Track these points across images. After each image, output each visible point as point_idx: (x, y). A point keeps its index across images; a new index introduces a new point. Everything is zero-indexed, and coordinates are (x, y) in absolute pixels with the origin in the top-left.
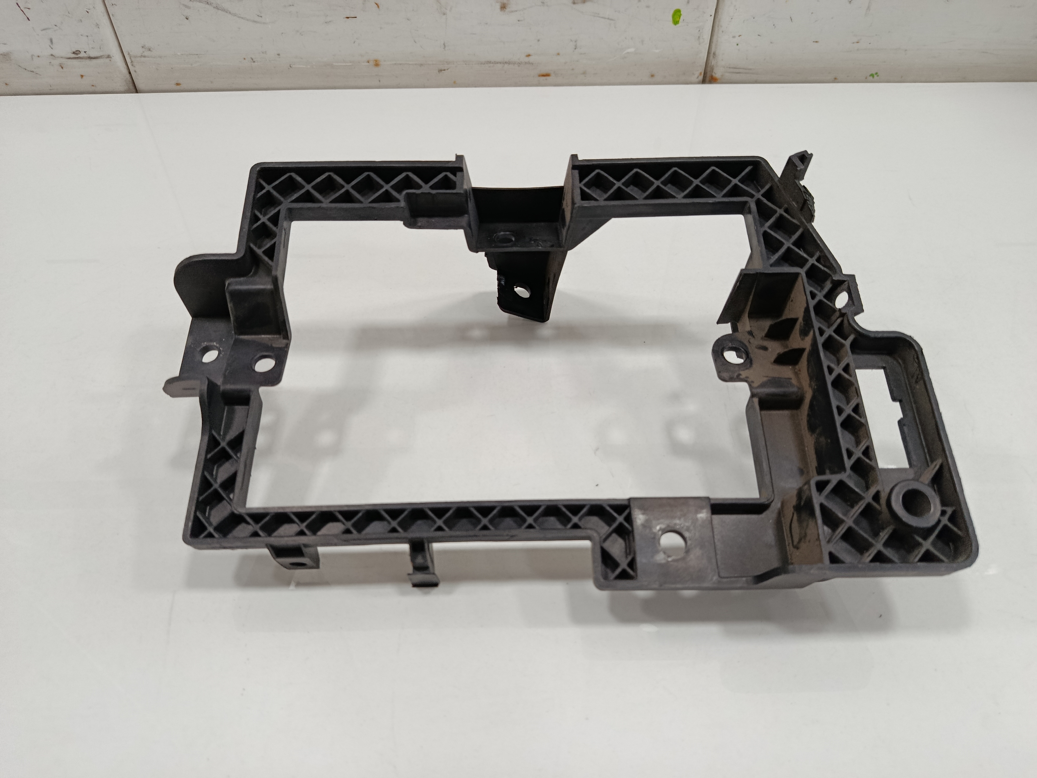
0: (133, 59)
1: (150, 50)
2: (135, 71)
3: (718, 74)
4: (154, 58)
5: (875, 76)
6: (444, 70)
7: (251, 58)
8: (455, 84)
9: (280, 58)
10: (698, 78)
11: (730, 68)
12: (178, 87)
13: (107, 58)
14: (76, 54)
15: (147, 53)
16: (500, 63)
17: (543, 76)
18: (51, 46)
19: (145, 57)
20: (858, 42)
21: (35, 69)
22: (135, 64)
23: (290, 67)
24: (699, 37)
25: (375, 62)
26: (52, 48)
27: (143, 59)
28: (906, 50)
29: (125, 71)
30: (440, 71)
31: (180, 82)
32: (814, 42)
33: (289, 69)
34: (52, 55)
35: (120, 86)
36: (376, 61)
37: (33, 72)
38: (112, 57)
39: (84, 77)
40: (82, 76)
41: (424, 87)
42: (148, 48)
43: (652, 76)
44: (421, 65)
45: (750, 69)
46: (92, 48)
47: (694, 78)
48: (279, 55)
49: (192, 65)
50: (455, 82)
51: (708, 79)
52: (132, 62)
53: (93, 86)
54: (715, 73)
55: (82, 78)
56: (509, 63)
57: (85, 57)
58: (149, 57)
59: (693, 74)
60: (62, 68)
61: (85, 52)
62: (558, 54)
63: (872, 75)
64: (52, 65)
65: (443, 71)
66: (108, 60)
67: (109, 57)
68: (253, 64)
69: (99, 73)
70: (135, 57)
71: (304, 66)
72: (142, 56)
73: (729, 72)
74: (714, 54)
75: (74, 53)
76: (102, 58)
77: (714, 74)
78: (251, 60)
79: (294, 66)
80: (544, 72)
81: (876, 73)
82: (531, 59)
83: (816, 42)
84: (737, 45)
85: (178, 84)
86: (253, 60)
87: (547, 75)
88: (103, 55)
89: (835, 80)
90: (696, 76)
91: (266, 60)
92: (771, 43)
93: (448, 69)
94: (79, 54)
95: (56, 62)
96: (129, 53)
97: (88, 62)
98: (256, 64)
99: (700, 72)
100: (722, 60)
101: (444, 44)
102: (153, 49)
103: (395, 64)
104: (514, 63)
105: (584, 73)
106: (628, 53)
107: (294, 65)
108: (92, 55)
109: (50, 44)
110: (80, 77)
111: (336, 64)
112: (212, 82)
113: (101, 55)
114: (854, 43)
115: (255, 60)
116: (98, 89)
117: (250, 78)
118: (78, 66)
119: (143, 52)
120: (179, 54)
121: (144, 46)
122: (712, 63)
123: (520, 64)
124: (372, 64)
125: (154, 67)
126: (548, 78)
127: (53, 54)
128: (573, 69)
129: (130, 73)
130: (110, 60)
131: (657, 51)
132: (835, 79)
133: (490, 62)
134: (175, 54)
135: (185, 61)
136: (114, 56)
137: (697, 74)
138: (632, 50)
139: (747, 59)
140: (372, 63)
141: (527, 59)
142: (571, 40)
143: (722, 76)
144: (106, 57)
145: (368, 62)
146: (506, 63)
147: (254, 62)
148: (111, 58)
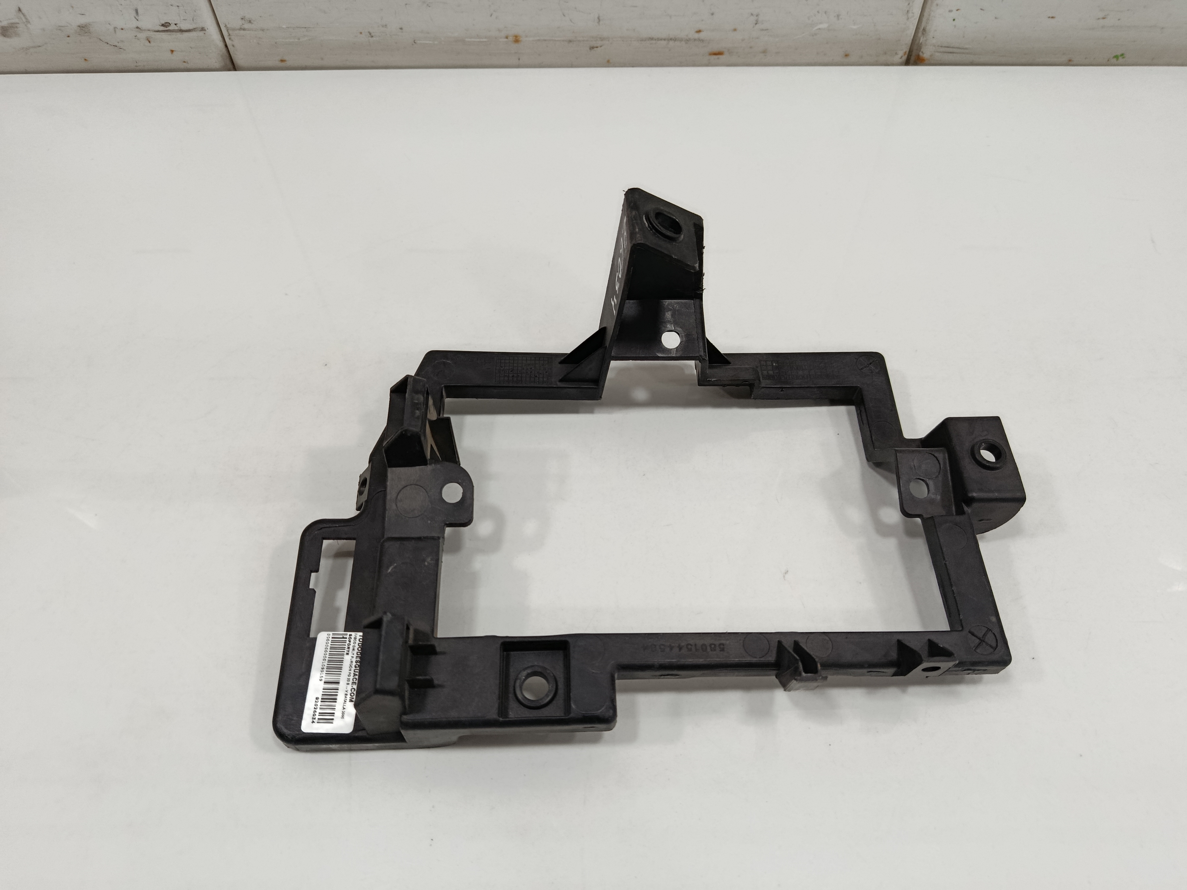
0: (231, 32)
1: (250, 22)
2: (233, 46)
3: (926, 53)
4: (255, 31)
5: (1120, 58)
6: (597, 47)
7: (369, 32)
8: (608, 64)
9: (402, 32)
10: (901, 58)
11: (941, 46)
12: (283, 64)
13: (201, 31)
14: (166, 26)
15: (247, 26)
16: (665, 40)
17: (715, 54)
18: (137, 17)
19: (244, 29)
20: (1104, 18)
21: (118, 42)
22: (232, 37)
23: (415, 43)
24: (908, 11)
25: (514, 38)
26: (138, 20)
27: (242, 32)
28: (1162, 28)
29: (221, 44)
30: (592, 48)
31: (285, 58)
32: (1049, 17)
33: (413, 45)
34: (137, 28)
35: (216, 62)
36: (516, 37)
37: (116, 46)
38: (207, 30)
39: (174, 53)
40: (172, 51)
41: (572, 66)
42: (248, 20)
43: (847, 55)
44: (570, 41)
45: (966, 49)
46: (184, 20)
47: (897, 59)
48: (401, 29)
49: (299, 39)
50: (608, 61)
51: (913, 58)
52: (229, 35)
53: (184, 62)
54: (922, 52)
55: (172, 53)
56: (675, 40)
57: (176, 30)
58: (249, 30)
59: (896, 54)
60: (149, 42)
61: (175, 24)
62: (735, 30)
63: (1116, 57)
64: (138, 39)
65: (595, 49)
66: (201, 33)
67: (203, 29)
68: (370, 38)
69: (191, 48)
70: (234, 30)
71: (431, 42)
72: (241, 29)
73: (940, 52)
74: (924, 30)
75: (163, 25)
76: (195, 31)
77: (921, 54)
78: (369, 35)
79: (418, 42)
80: (716, 49)
81: (1122, 55)
82: (702, 35)
83: (1052, 17)
84: (954, 20)
85: (282, 61)
86: (372, 35)
87: (720, 53)
88: (197, 28)
89: (1070, 63)
90: (900, 56)
91: (387, 35)
92: (996, 18)
93: (601, 46)
94: (169, 26)
95: (142, 35)
96: (226, 25)
97: (179, 35)
98: (374, 39)
99: (904, 51)
100: (933, 37)
101: (599, 18)
102: (254, 21)
103: (539, 40)
104: (681, 40)
105: (764, 52)
106: (820, 29)
107: (419, 40)
108: (183, 28)
109: (135, 15)
110: (170, 52)
111: (469, 40)
112: (322, 59)
113: (195, 28)
114: (1099, 19)
115: (373, 34)
116: (189, 66)
117: (367, 54)
118: (168, 40)
119: (243, 24)
120: (284, 27)
121: (243, 17)
122: (920, 40)
123: (687, 41)
124: (512, 40)
125: (255, 41)
126: (720, 56)
127: (139, 26)
128: (751, 47)
129: (226, 46)
130: (205, 34)
131: (855, 27)
132: (1070, 61)
133: (652, 39)
134: (280, 27)
135: (291, 35)
136: (208, 28)
137: (901, 53)
138: (824, 26)
139: (964, 37)
140: (511, 38)
141: (697, 36)
142: (752, 14)
143: (931, 56)
144: (199, 29)
145: (507, 38)
146: (671, 39)
147: (372, 36)
148: (205, 30)
